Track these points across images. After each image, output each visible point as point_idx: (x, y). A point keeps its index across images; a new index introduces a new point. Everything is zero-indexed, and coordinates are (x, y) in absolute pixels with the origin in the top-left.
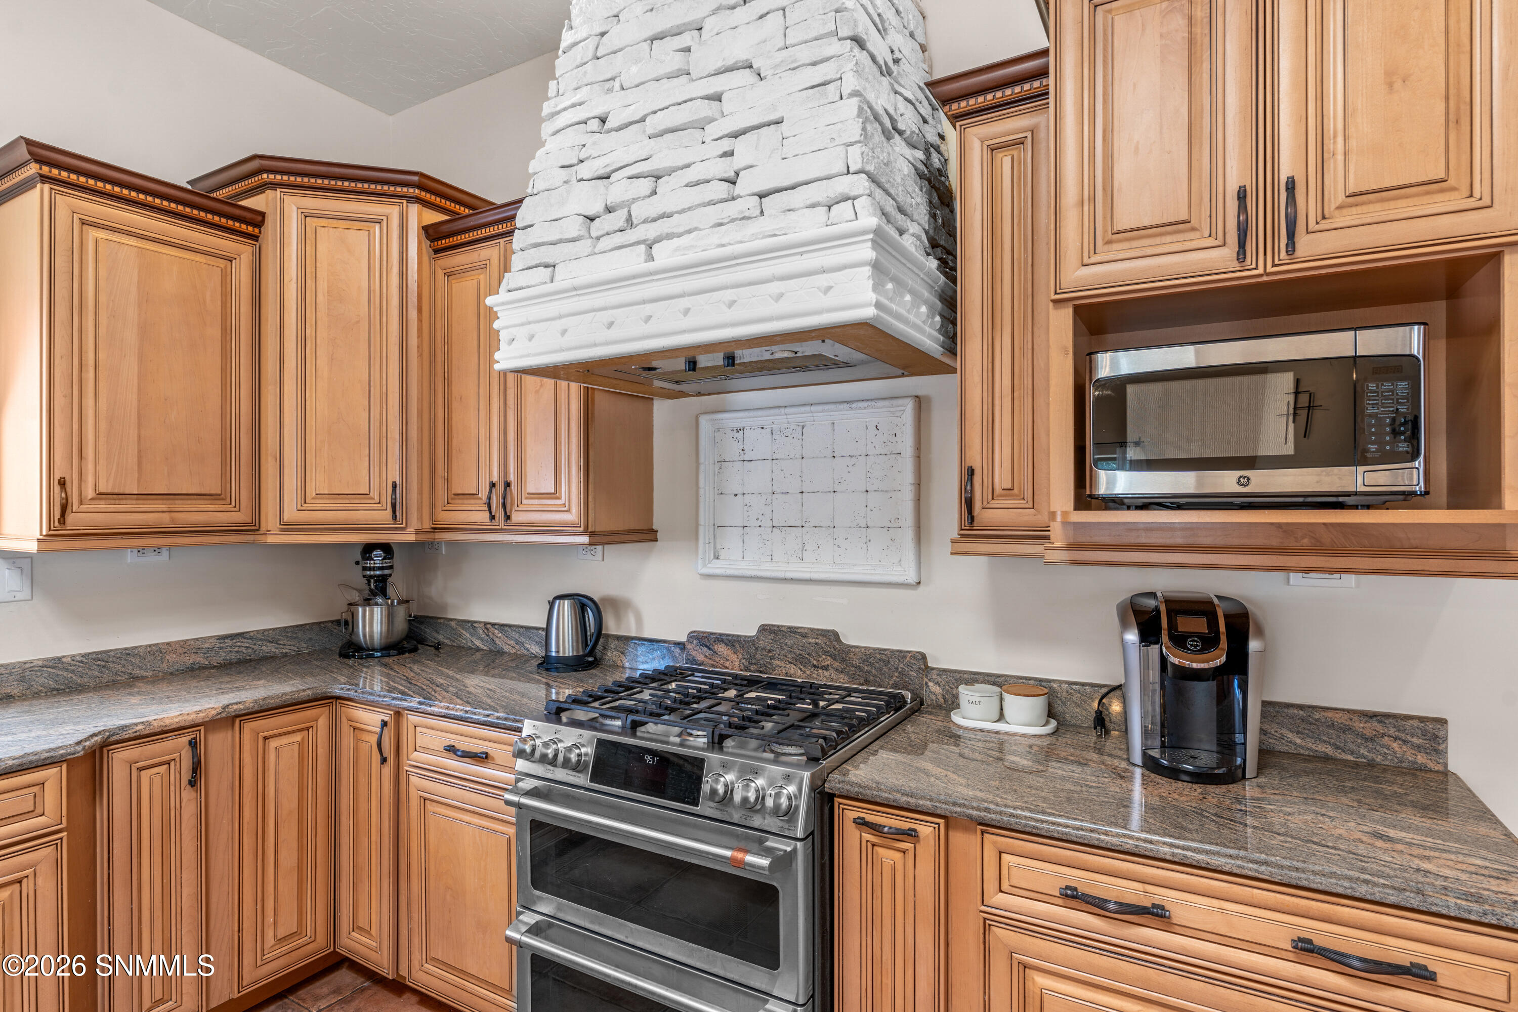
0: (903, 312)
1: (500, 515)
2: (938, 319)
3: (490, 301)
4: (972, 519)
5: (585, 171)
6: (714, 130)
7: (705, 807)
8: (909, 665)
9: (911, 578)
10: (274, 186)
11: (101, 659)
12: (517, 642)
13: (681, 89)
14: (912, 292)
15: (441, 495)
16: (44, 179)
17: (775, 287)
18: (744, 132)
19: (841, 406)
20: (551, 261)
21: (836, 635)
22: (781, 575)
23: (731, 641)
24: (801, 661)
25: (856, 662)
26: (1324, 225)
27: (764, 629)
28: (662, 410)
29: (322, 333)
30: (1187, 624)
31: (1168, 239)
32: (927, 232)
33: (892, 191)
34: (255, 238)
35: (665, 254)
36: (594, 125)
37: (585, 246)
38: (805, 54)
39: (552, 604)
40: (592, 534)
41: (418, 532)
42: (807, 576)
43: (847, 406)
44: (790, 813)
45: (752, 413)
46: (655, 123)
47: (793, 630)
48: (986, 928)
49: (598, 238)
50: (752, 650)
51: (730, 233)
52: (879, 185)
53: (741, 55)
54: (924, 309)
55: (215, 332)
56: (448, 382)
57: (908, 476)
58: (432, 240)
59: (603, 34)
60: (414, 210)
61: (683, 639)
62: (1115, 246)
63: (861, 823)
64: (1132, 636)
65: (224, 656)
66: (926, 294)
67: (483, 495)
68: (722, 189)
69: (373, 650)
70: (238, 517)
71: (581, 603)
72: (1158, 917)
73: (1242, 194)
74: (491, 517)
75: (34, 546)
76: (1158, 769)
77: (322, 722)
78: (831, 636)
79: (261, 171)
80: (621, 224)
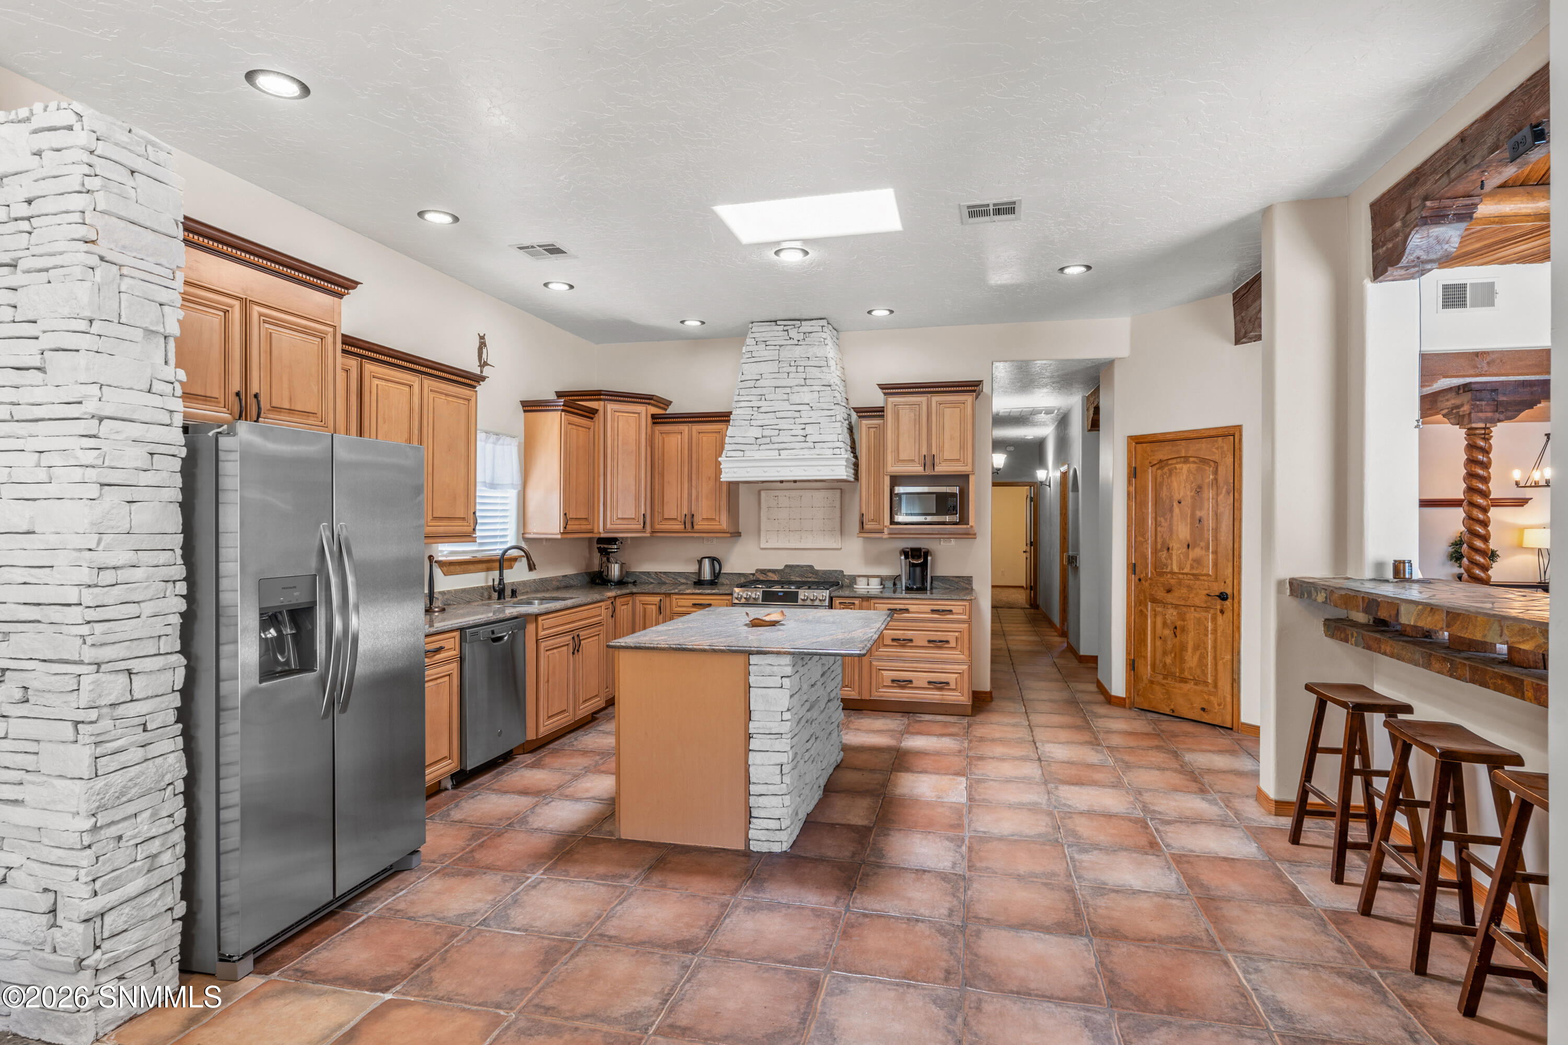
0: (850, 474)
1: (688, 526)
3: (718, 459)
4: (863, 528)
5: (754, 423)
6: (799, 421)
7: (800, 602)
8: (838, 574)
9: (839, 547)
10: (605, 400)
12: (675, 579)
13: (786, 405)
15: (657, 518)
16: (563, 410)
17: (820, 468)
18: (808, 424)
20: (741, 449)
21: (813, 567)
22: (795, 547)
23: (773, 571)
24: (801, 576)
25: (821, 574)
26: (940, 465)
27: (786, 566)
29: (620, 456)
30: (914, 553)
31: (910, 463)
33: (847, 442)
34: (592, 418)
35: (783, 454)
36: (756, 409)
37: (755, 447)
38: (824, 406)
39: (699, 562)
40: (730, 533)
42: (802, 547)
45: (781, 491)
46: (779, 415)
47: (798, 566)
49: (760, 445)
50: (783, 574)
51: (806, 452)
53: (807, 402)
56: (662, 475)
57: (838, 514)
58: (653, 419)
59: (757, 380)
60: (649, 408)
61: (752, 571)
62: (899, 463)
63: (841, 603)
64: (903, 557)
65: (563, 584)
66: (851, 466)
67: (681, 518)
68: (803, 439)
69: (614, 582)
70: (589, 527)
71: (713, 560)
72: (907, 611)
73: (925, 456)
74: (685, 527)
75: (559, 536)
76: (909, 589)
77: (630, 602)
78: (811, 567)
79: (600, 395)
80: (769, 442)
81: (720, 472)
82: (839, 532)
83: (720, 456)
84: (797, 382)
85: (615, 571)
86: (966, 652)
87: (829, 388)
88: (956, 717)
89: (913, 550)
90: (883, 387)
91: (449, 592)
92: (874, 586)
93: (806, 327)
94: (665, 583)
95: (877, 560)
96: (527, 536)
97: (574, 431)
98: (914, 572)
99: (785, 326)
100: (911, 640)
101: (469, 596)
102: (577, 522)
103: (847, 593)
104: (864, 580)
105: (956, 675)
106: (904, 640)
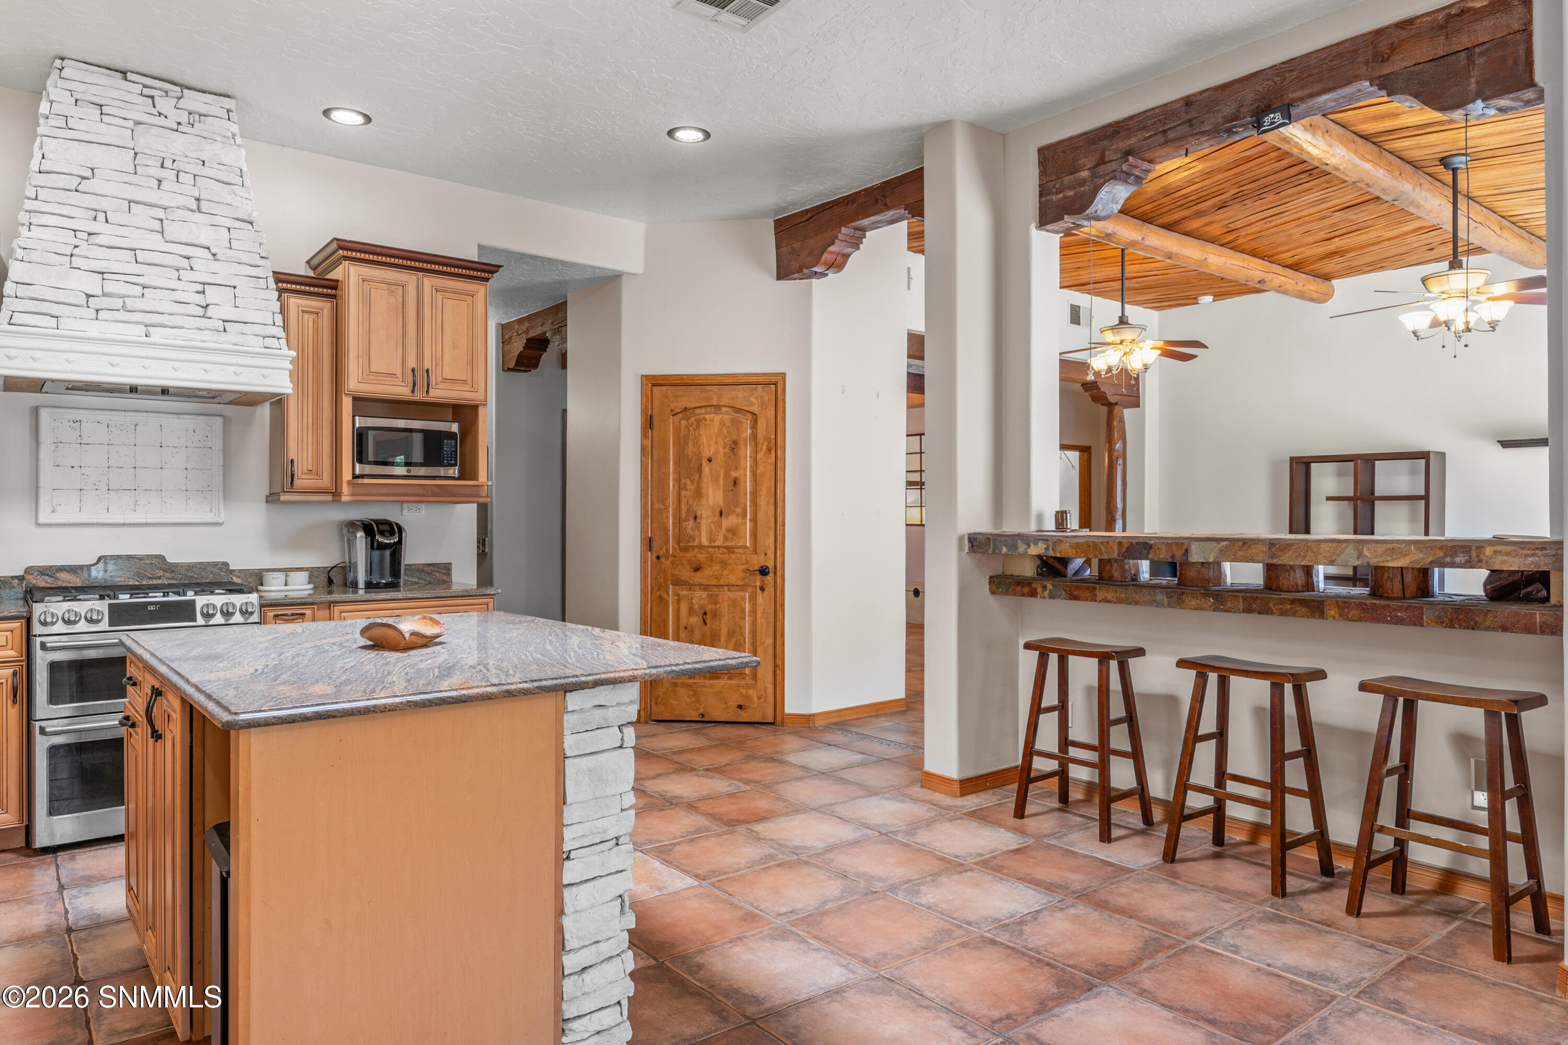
4: (291, 483)
5: (80, 263)
6: (186, 275)
7: (200, 620)
8: (220, 569)
9: (221, 519)
13: (155, 241)
17: (237, 369)
18: (210, 284)
20: (57, 314)
21: (165, 557)
22: (122, 521)
23: (74, 569)
25: (181, 571)
26: (437, 386)
27: (105, 558)
30: (382, 527)
31: (390, 380)
35: (157, 335)
36: (84, 235)
37: (86, 312)
38: (245, 258)
46: (141, 256)
47: (133, 557)
49: (97, 310)
51: (207, 336)
53: (206, 243)
57: (218, 460)
59: (84, 178)
61: (21, 573)
63: (277, 616)
68: (200, 311)
73: (413, 370)
76: (372, 585)
78: (161, 558)
80: (119, 306)
82: (221, 494)
84: (179, 200)
89: (379, 522)
92: (300, 586)
93: (193, 101)
95: (296, 543)
98: (379, 556)
99: (145, 86)
104: (281, 576)
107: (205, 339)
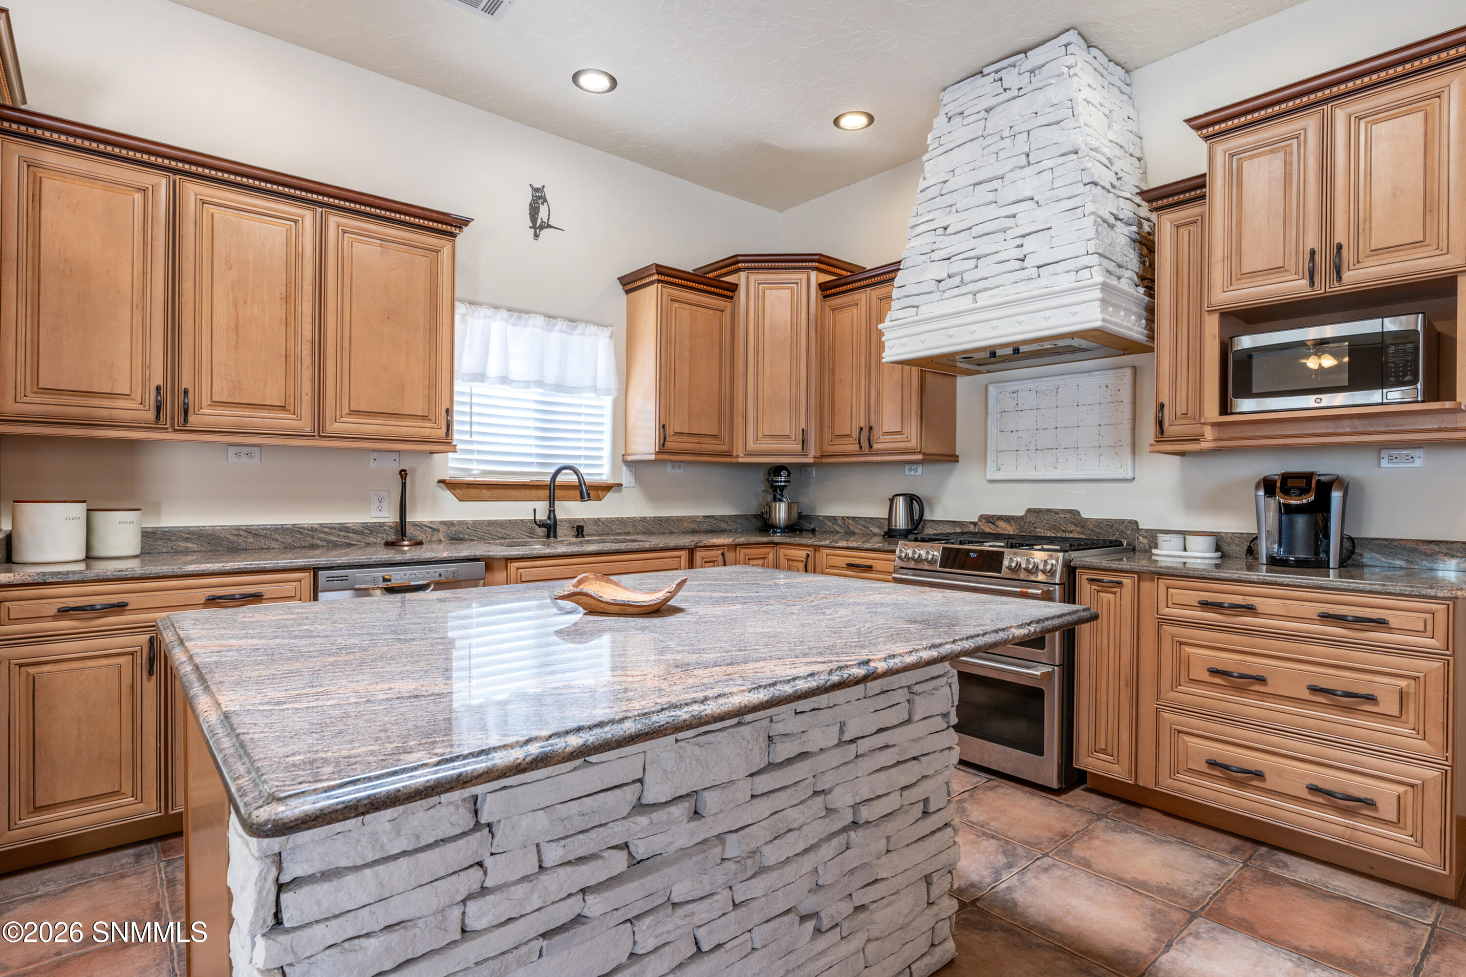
0: (1119, 321)
1: (865, 445)
2: (1144, 321)
3: (880, 326)
4: (1162, 432)
5: (936, 256)
6: (1010, 234)
7: (1006, 575)
8: (1126, 527)
9: (1129, 476)
10: (744, 269)
11: (659, 520)
12: (864, 527)
13: (994, 211)
14: (1125, 309)
15: (827, 436)
16: (659, 281)
17: (1048, 313)
18: (1029, 234)
19: (1083, 375)
20: (916, 304)
21: (1078, 513)
22: (1043, 478)
23: (1007, 519)
24: (1054, 528)
25: (1091, 526)
26: (1358, 266)
27: (1029, 511)
28: (962, 382)
29: (767, 347)
30: (1297, 484)
31: (1273, 276)
32: (1137, 274)
33: (1114, 258)
34: (731, 298)
35: (984, 299)
36: (941, 231)
37: (937, 296)
38: (1063, 193)
39: (892, 501)
40: (924, 454)
41: (815, 457)
42: (1059, 477)
43: (1087, 374)
44: (1052, 573)
45: (1023, 382)
46: (976, 231)
47: (1049, 511)
48: (1159, 627)
49: (944, 291)
50: (1022, 524)
51: (1022, 287)
52: (1106, 257)
53: (1028, 194)
54: (1133, 317)
55: (716, 350)
57: (1127, 415)
58: (823, 290)
59: (945, 182)
60: (813, 274)
61: (976, 520)
62: (1242, 281)
63: (1091, 581)
64: (1261, 493)
65: (705, 526)
66: (1135, 309)
67: (855, 435)
68: (1017, 264)
69: (780, 528)
70: (724, 448)
71: (911, 499)
72: (1250, 610)
73: (1313, 253)
74: (861, 447)
75: (653, 457)
76: (1274, 562)
77: (771, 555)
78: (1075, 513)
79: (738, 262)
80: (958, 283)
81: (881, 347)
82: (1127, 450)
83: (881, 320)
84: (1013, 162)
85: (781, 512)
86: (1436, 734)
87: (1075, 157)
88: (1398, 893)
89: (1285, 477)
90: (1198, 124)
91: (461, 523)
92: (1199, 554)
93: (1036, 57)
94: (853, 533)
96: (629, 458)
97: (685, 312)
98: (1291, 525)
99: (997, 72)
100: (1261, 680)
101: (504, 531)
102: (696, 440)
103: (1141, 564)
104: (1176, 540)
105: (1401, 789)
106: (1242, 676)
107: (1019, 291)
